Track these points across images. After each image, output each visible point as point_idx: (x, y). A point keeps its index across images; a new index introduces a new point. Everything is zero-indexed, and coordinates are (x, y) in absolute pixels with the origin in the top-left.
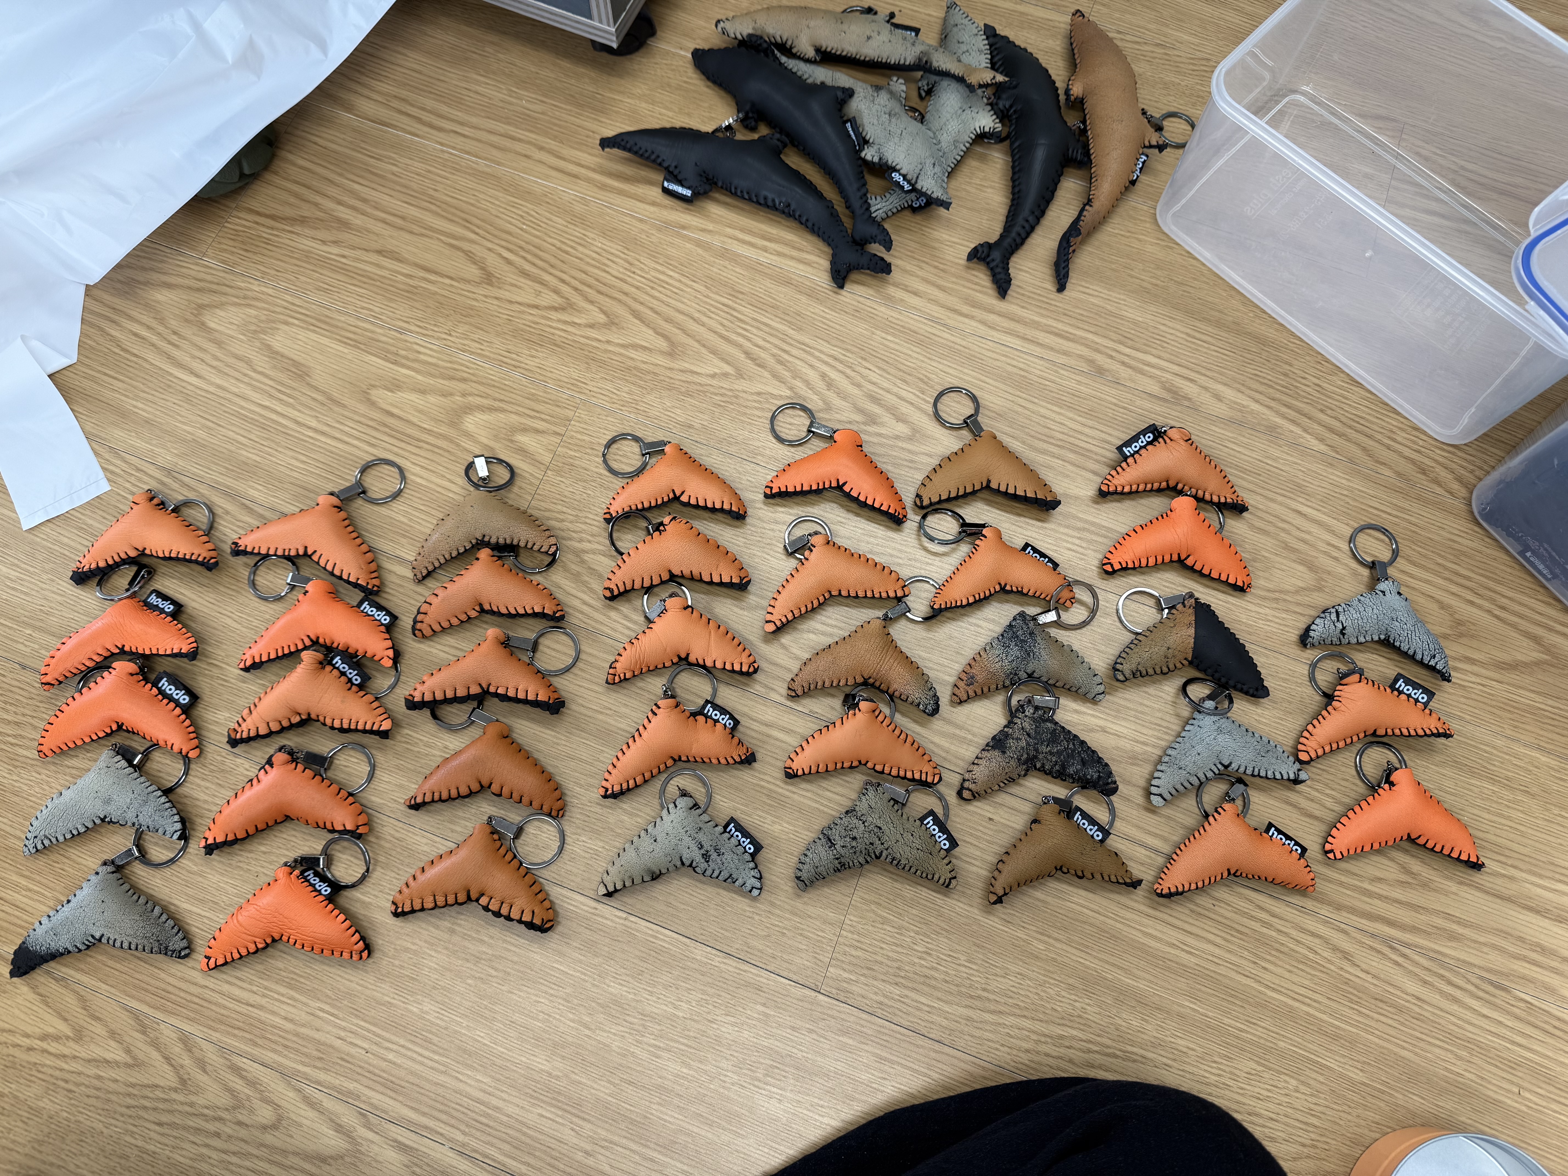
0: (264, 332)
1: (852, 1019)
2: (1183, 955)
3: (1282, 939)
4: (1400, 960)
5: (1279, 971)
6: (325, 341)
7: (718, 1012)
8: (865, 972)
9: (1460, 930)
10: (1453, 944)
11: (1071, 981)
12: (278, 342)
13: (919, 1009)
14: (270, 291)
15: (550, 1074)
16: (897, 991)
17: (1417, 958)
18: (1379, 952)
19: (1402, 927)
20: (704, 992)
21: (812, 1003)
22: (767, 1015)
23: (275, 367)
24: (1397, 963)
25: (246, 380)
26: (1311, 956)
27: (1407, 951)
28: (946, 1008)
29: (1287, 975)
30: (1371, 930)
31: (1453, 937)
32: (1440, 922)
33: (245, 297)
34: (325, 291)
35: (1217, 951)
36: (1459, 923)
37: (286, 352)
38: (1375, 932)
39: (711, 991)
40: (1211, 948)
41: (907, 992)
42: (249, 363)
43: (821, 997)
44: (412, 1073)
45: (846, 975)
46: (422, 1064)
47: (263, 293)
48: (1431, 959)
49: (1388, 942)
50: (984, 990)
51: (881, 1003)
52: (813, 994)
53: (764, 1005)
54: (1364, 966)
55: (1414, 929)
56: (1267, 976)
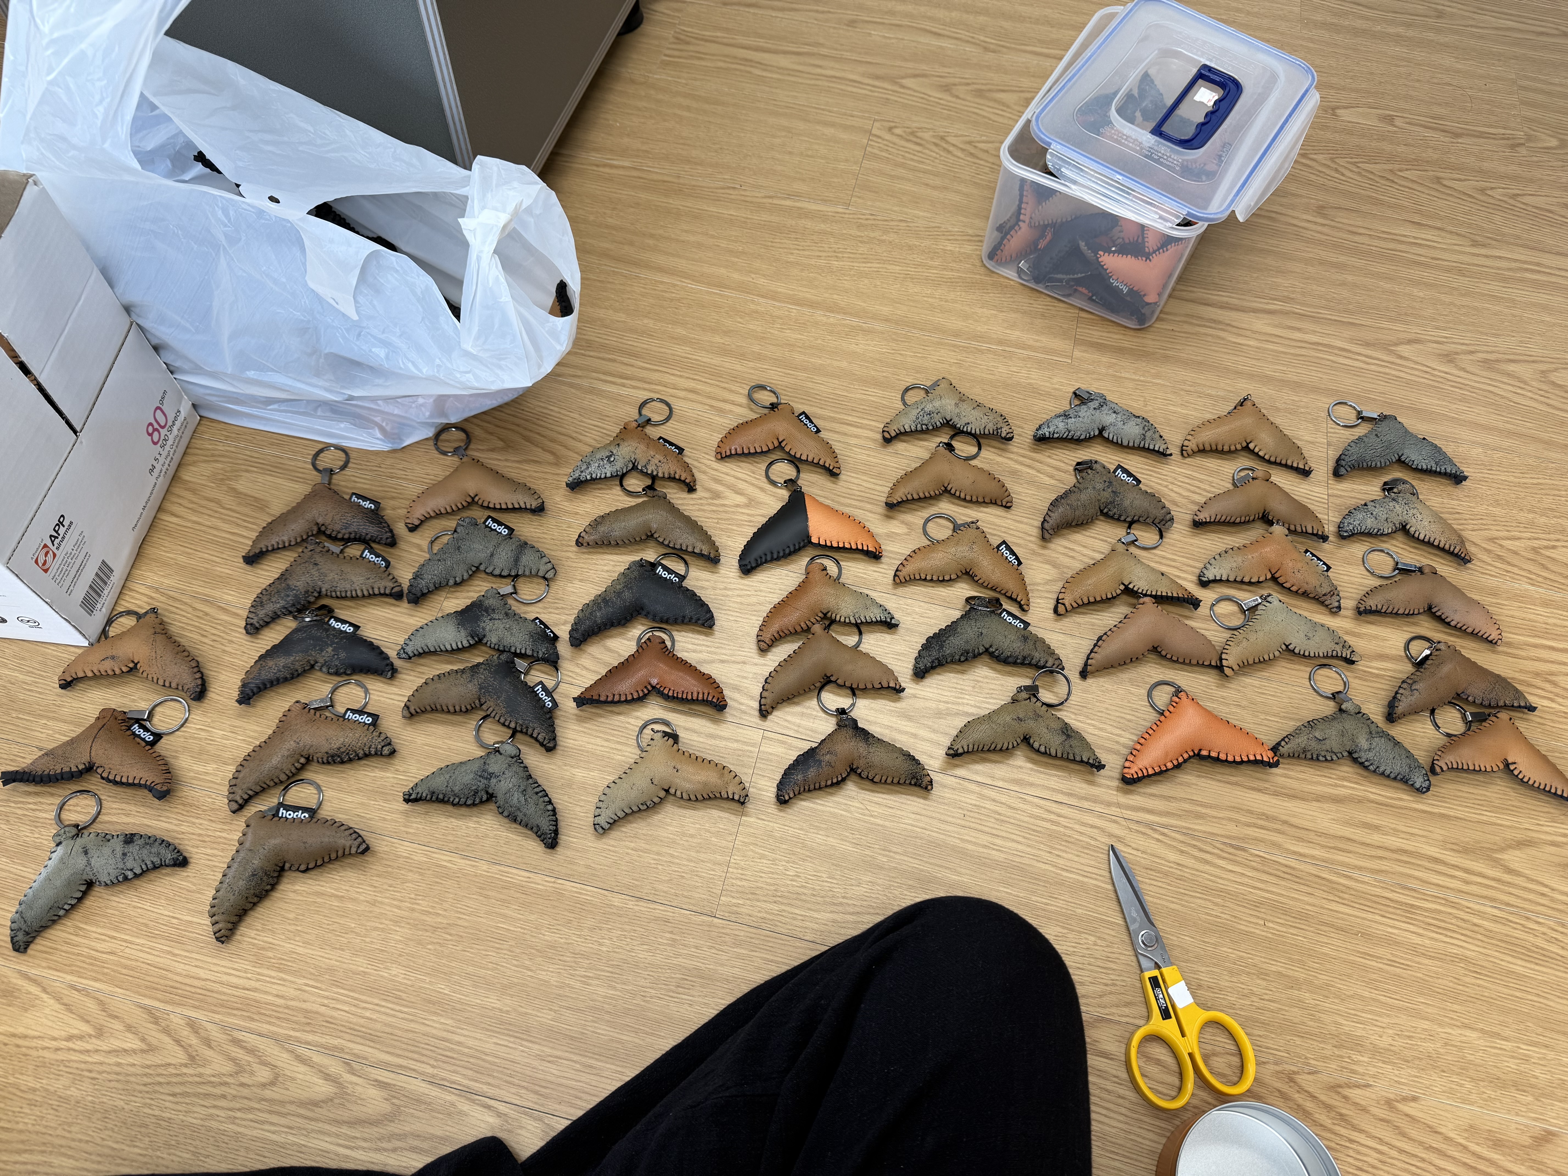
0: (229, 479)
1: (742, 934)
2: (994, 852)
3: (1068, 832)
4: (1160, 837)
5: (1070, 856)
6: (280, 481)
7: (635, 943)
8: (750, 896)
9: (1204, 810)
10: (1200, 821)
11: (910, 883)
12: (242, 485)
13: (795, 919)
14: (233, 449)
15: (501, 1010)
16: (775, 907)
17: (1173, 835)
18: (1144, 834)
19: (1160, 814)
20: (623, 930)
21: (710, 926)
22: (674, 940)
23: (240, 504)
24: (1158, 840)
25: (217, 515)
26: (1093, 842)
27: (1166, 831)
28: (816, 915)
29: (1076, 859)
30: (1135, 818)
31: (1199, 816)
32: (1187, 806)
33: (213, 455)
34: (278, 445)
35: (1020, 847)
36: (1201, 806)
37: (249, 492)
38: (1139, 819)
39: (627, 927)
40: (1015, 845)
41: (783, 907)
42: (218, 502)
43: (715, 920)
44: (385, 1025)
45: (734, 901)
46: (394, 1016)
47: (227, 451)
48: (1184, 834)
49: (1149, 825)
50: (844, 897)
51: (764, 918)
52: (711, 919)
53: (671, 932)
54: (1134, 845)
55: (1167, 814)
56: (1061, 861)
